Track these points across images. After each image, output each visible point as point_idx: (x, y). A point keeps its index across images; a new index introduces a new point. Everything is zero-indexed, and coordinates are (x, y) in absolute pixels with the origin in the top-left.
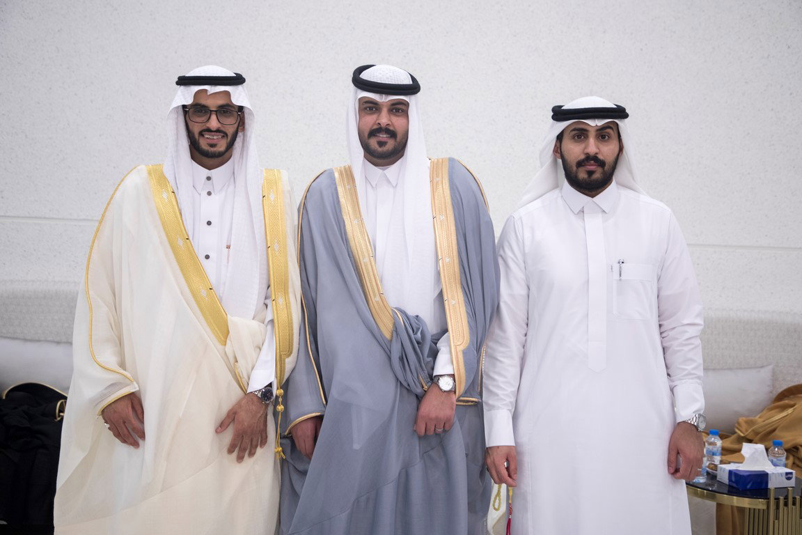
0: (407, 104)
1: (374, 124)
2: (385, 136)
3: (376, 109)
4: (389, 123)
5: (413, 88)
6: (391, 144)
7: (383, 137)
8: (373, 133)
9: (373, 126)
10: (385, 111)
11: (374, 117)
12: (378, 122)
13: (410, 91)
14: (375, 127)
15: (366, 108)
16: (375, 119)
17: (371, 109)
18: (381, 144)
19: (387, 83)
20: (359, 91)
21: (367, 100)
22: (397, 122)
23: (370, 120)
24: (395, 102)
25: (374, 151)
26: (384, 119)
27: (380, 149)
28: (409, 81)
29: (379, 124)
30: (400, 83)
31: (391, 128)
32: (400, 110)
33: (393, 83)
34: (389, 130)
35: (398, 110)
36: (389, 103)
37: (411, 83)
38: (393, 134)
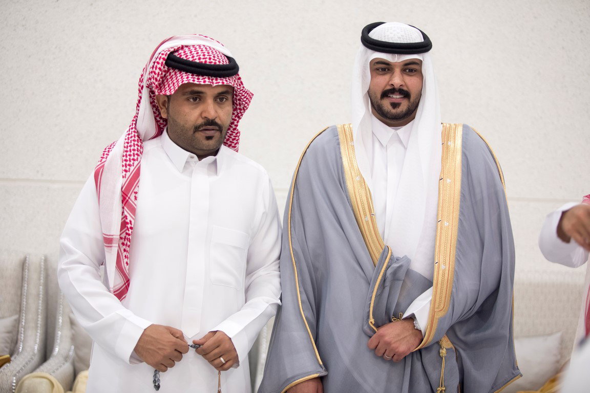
0: (419, 63)
1: (388, 84)
2: (398, 97)
3: (389, 70)
4: (403, 84)
5: (424, 46)
6: (404, 106)
7: (396, 97)
8: (385, 94)
9: (385, 87)
10: (397, 71)
11: (387, 77)
12: (391, 83)
13: (422, 49)
14: (389, 88)
15: (378, 69)
16: (387, 80)
17: (384, 70)
18: (395, 105)
19: (399, 42)
20: (370, 51)
21: (378, 61)
22: (411, 82)
23: (383, 81)
24: (408, 62)
25: (388, 112)
26: (397, 80)
27: (394, 111)
28: (419, 39)
29: (392, 85)
30: (412, 42)
31: (405, 88)
32: (413, 69)
33: (406, 42)
34: (403, 90)
35: (411, 70)
36: (402, 64)
37: (423, 40)
38: (406, 94)
